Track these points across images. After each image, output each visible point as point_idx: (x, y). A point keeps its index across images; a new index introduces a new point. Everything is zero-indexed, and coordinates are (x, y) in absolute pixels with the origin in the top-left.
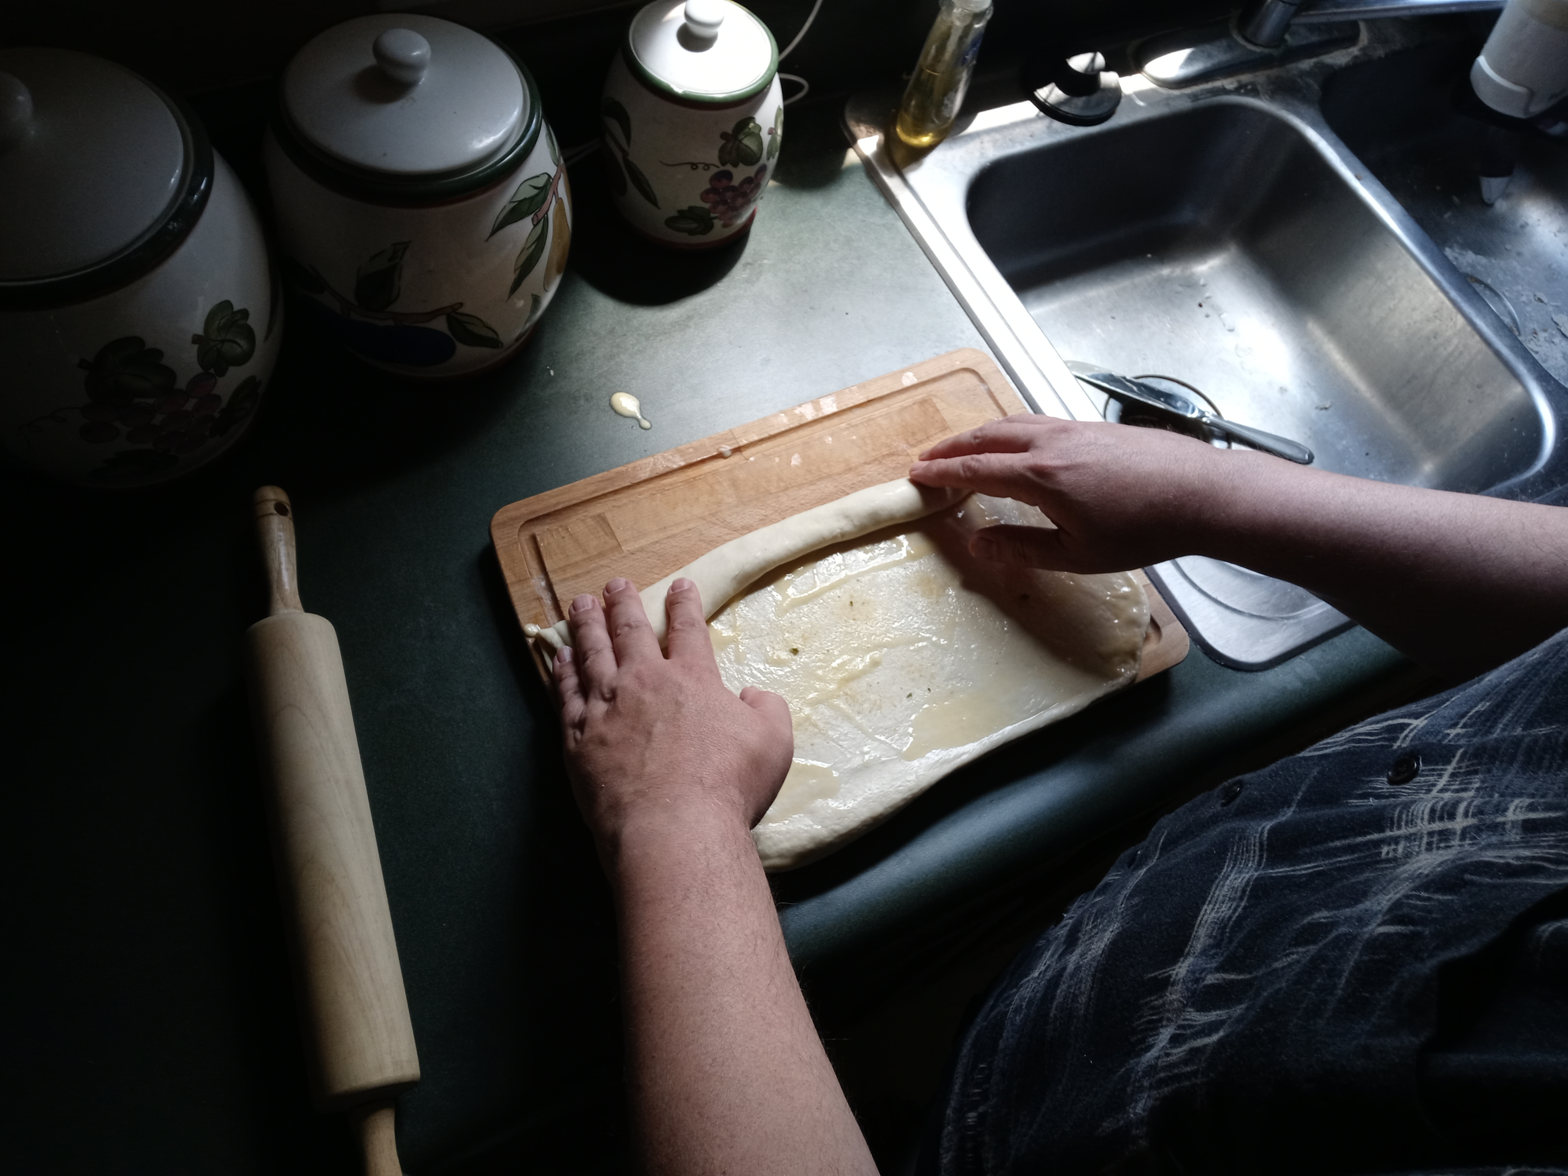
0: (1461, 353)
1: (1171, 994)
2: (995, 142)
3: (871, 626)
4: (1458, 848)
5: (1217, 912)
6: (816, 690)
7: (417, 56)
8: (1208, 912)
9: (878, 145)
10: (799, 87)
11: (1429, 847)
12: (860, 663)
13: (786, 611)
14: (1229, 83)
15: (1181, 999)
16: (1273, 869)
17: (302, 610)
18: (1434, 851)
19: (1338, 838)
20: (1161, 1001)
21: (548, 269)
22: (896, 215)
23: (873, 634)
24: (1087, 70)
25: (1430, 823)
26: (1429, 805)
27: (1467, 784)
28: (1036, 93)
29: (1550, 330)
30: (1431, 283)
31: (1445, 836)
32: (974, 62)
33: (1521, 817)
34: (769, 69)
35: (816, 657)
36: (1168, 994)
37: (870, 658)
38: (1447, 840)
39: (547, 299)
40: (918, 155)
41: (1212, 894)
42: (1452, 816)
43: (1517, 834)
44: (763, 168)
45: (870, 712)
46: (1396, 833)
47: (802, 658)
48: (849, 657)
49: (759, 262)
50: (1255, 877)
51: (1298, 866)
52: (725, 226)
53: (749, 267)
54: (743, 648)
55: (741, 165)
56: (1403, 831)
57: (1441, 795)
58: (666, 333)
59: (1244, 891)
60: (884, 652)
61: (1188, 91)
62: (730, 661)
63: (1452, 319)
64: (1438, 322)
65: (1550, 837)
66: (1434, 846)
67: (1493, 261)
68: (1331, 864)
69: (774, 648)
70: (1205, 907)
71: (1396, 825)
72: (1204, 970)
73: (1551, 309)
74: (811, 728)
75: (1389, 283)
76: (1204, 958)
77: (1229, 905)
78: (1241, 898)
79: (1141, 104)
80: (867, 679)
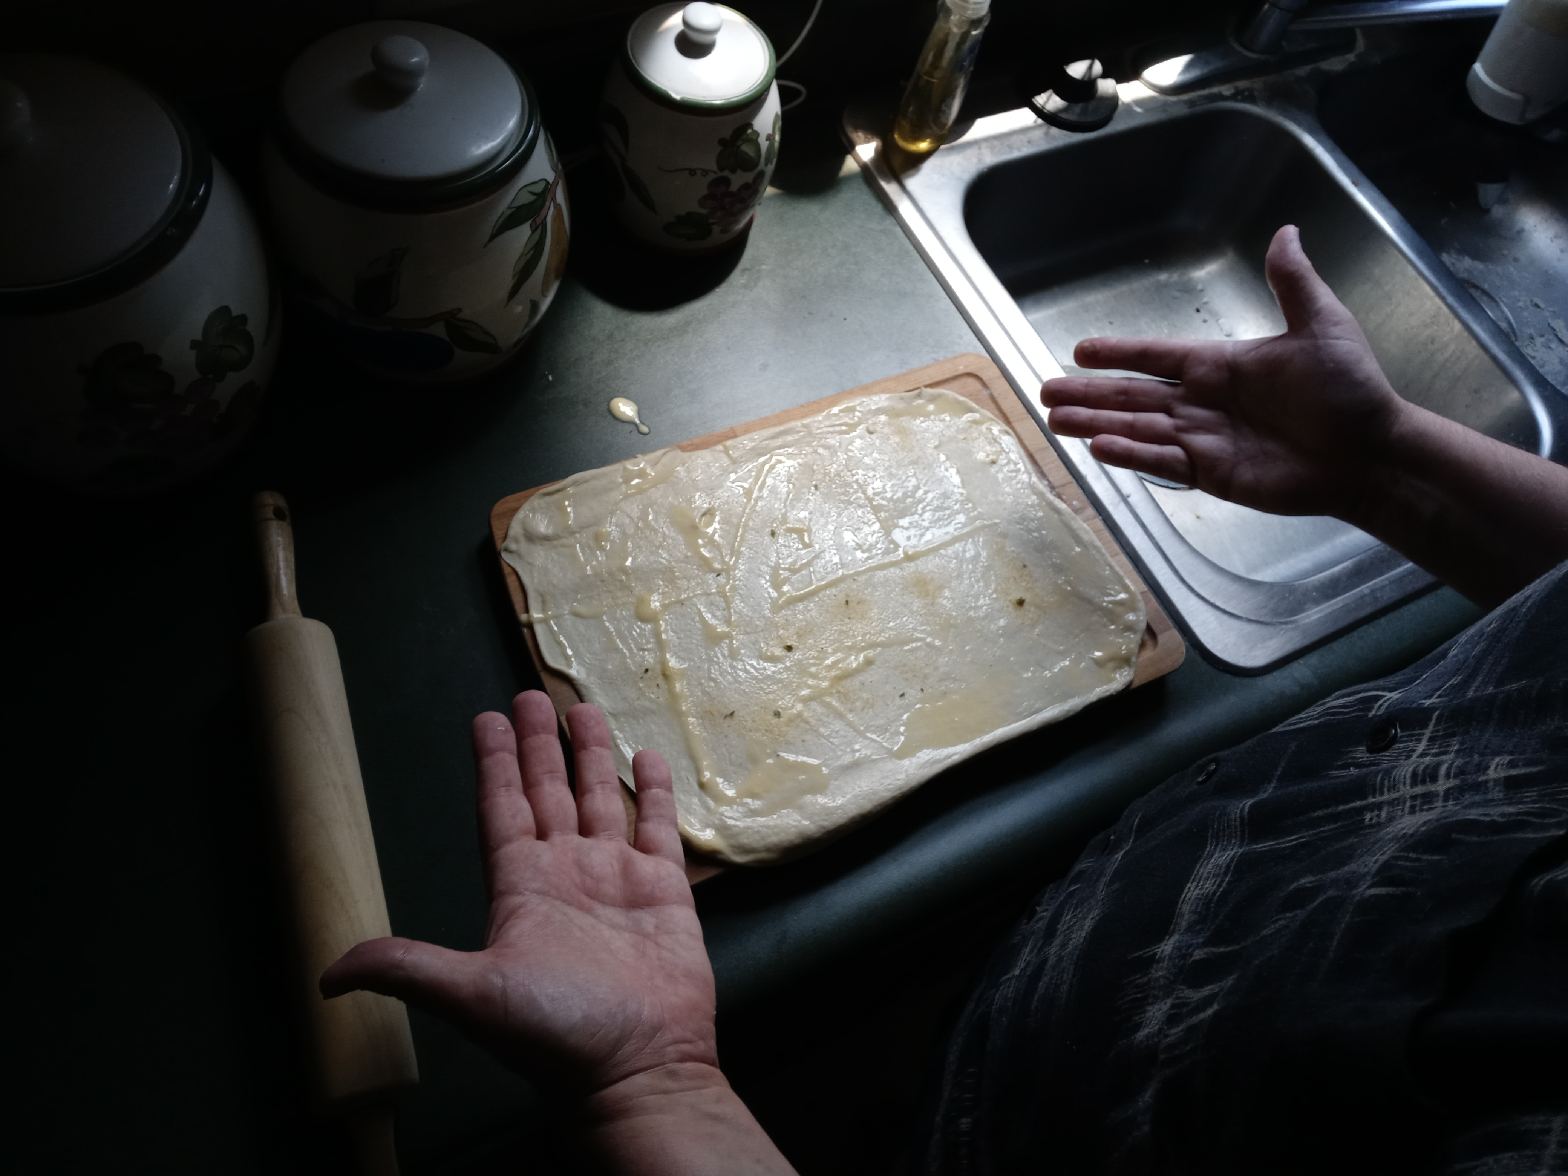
0: (1458, 358)
1: (1156, 971)
2: (992, 149)
3: (866, 625)
4: (1441, 808)
5: (1201, 889)
6: (809, 687)
7: (416, 62)
8: (1192, 889)
9: (876, 151)
10: (796, 93)
11: (1413, 810)
12: (854, 661)
13: (781, 608)
14: (1226, 90)
15: (1167, 975)
16: (1257, 844)
17: (300, 615)
18: (1418, 814)
19: (1320, 808)
20: (1146, 979)
21: (547, 274)
22: (894, 221)
23: (866, 634)
24: (1084, 77)
25: (1412, 787)
26: (1411, 769)
27: (1446, 747)
28: (1034, 100)
29: (1547, 336)
30: (1427, 289)
31: (1428, 798)
32: (972, 69)
33: (1503, 774)
34: (767, 75)
35: (810, 654)
36: (1153, 971)
37: (864, 657)
38: (1431, 802)
39: (545, 305)
40: (916, 161)
41: (1195, 872)
42: (1434, 779)
43: (1499, 792)
44: (762, 174)
45: (863, 709)
46: (1378, 799)
47: (796, 656)
48: (843, 655)
49: (757, 268)
50: (1239, 853)
51: (1282, 838)
52: (724, 231)
53: (747, 272)
54: (737, 644)
55: (739, 172)
56: (1386, 797)
57: (1422, 760)
58: (664, 338)
59: (1228, 867)
60: (878, 651)
61: (1185, 97)
62: (723, 655)
63: (1449, 325)
64: (1435, 327)
65: (1532, 793)
66: (1417, 809)
67: (1490, 267)
68: (1315, 835)
69: (768, 644)
70: (1189, 885)
71: (1378, 792)
72: (1191, 946)
73: (1547, 314)
74: (802, 725)
75: (1387, 288)
76: (1190, 934)
77: (1213, 881)
78: (1226, 874)
79: (1139, 110)
80: (860, 678)
